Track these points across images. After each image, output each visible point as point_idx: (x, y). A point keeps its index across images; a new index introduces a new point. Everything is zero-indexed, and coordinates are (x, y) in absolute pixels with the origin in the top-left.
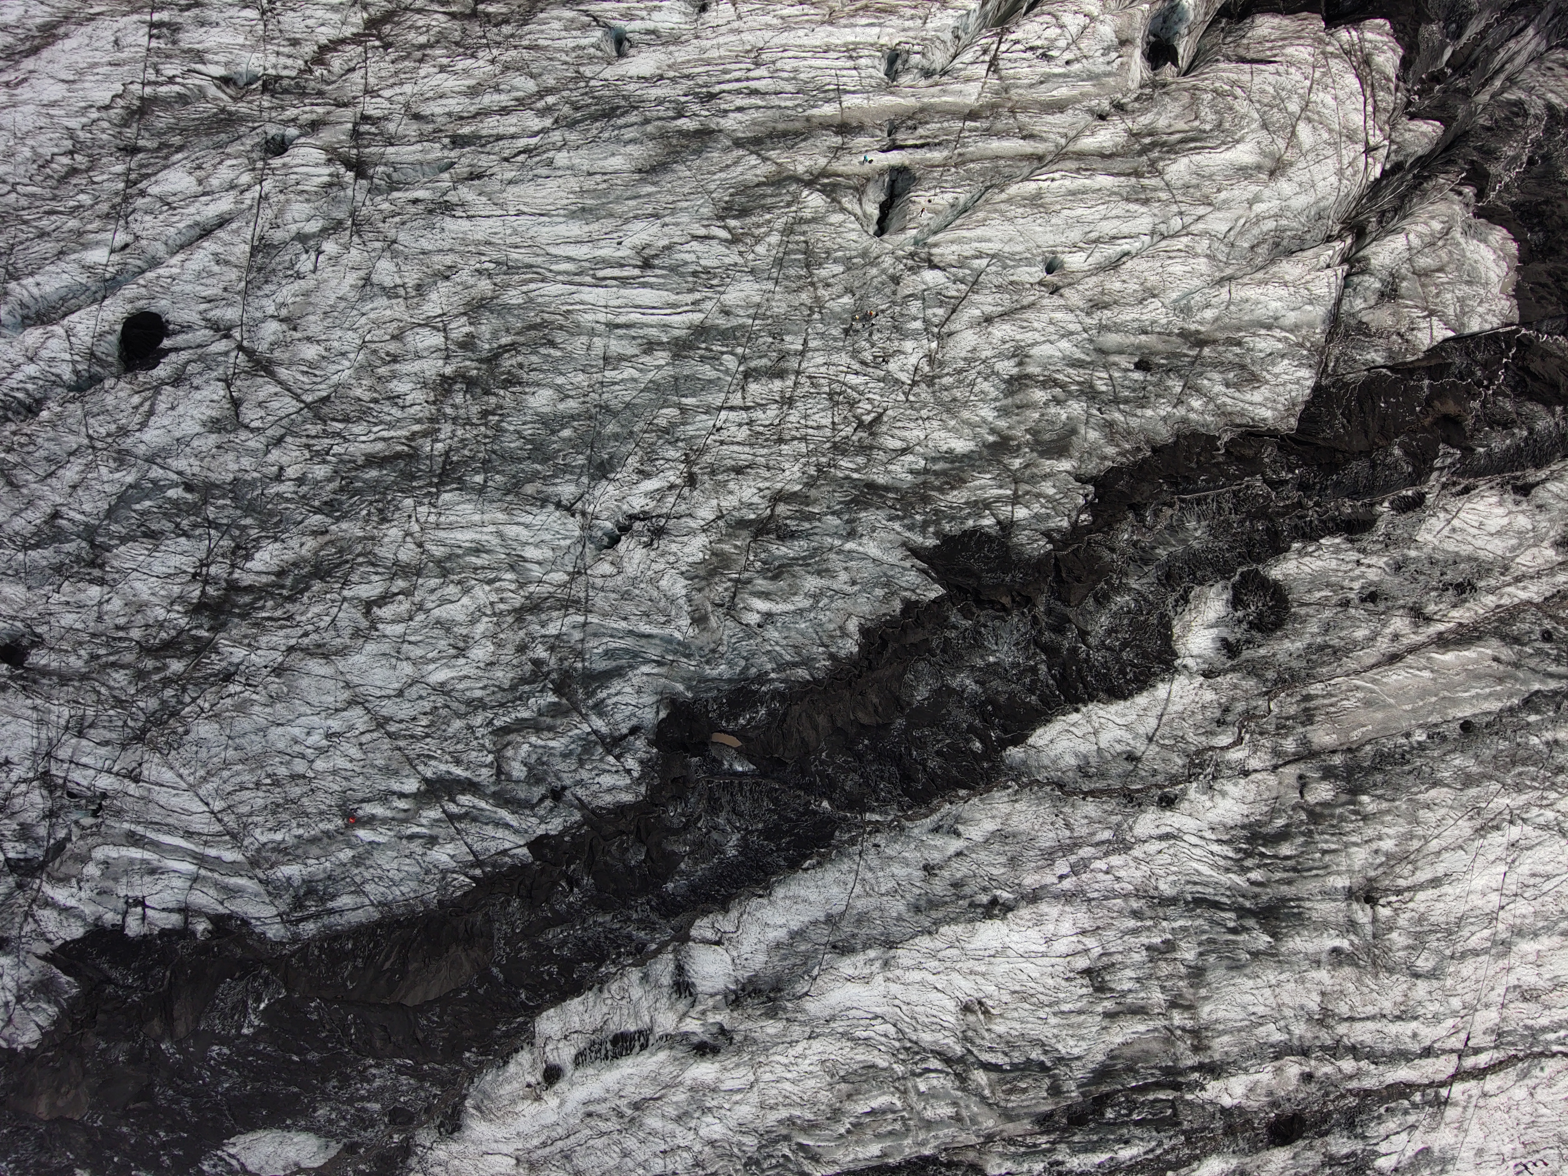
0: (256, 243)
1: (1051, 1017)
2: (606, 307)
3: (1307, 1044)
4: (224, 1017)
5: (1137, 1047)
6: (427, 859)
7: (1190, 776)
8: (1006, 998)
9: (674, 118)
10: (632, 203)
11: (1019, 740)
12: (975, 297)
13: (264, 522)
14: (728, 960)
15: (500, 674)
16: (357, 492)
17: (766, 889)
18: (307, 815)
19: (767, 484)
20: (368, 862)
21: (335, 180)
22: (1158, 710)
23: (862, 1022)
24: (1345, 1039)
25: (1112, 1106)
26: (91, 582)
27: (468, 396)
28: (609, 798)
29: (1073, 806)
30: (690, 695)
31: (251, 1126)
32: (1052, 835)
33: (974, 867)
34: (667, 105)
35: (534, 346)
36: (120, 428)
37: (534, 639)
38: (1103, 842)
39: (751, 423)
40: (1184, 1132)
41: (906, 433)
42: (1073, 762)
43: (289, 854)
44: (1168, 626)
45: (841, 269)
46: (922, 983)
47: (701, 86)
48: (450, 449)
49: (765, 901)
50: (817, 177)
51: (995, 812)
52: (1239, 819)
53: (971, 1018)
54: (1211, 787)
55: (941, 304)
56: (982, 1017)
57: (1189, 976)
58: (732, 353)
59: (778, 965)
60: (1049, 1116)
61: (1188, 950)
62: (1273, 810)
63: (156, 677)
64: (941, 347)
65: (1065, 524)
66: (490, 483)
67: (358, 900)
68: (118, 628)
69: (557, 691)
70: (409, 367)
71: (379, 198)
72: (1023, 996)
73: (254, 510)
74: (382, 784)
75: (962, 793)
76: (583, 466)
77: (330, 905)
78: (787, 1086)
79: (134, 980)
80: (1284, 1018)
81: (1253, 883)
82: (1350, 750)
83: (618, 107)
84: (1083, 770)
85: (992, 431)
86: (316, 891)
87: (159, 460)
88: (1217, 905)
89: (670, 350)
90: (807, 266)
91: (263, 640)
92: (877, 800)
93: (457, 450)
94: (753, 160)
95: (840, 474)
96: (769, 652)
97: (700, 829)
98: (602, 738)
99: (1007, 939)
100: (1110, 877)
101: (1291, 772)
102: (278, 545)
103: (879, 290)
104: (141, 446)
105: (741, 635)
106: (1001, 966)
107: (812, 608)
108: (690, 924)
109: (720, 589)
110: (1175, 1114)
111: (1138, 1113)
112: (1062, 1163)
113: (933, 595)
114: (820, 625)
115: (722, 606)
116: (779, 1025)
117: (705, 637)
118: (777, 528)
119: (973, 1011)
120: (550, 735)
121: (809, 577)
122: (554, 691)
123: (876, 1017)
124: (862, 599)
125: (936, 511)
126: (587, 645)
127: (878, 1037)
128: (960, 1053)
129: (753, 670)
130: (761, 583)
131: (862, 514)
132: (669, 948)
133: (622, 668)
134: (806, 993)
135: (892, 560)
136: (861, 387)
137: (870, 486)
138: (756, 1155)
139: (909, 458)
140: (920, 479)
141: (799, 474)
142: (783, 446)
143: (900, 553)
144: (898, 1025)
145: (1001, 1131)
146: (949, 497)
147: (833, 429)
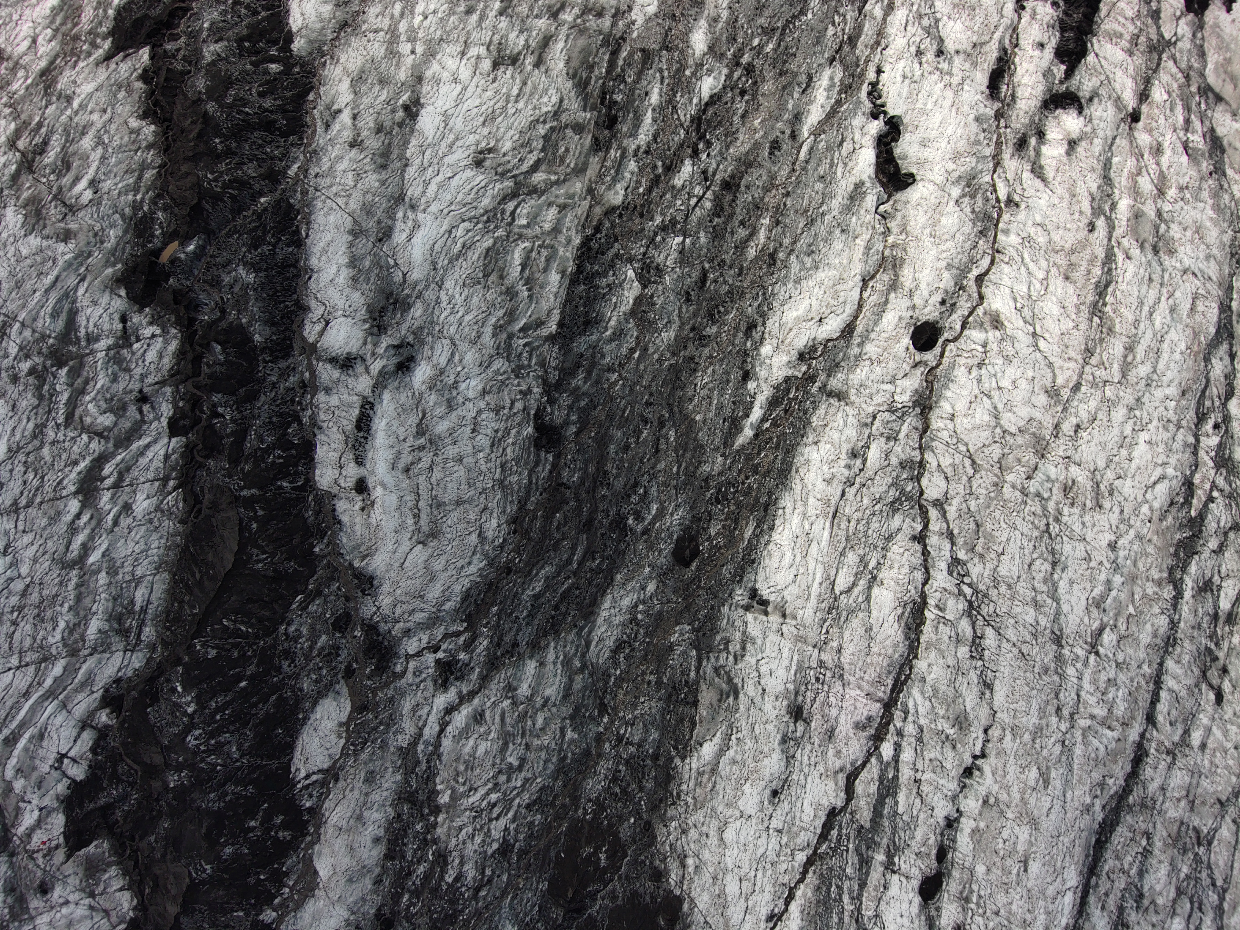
1: (517, 105)
5: (575, 55)
6: (139, 517)
8: (485, 131)
11: (289, 38)
14: (344, 319)
15: (25, 403)
17: (307, 273)
18: (57, 595)
20: (118, 564)
23: (449, 244)
25: (613, 92)
28: (167, 361)
29: (365, 22)
30: (119, 266)
31: (288, 748)
32: (377, 46)
33: (371, 111)
37: (13, 367)
38: (403, 12)
40: (661, 50)
42: (328, 7)
43: (80, 623)
46: (440, 187)
49: (315, 276)
51: (337, 79)
53: (488, 163)
56: (491, 155)
59: (370, 286)
60: (596, 139)
67: (144, 584)
69: (60, 365)
72: (490, 119)
74: (62, 527)
75: (311, 97)
77: (137, 608)
78: (468, 318)
79: (116, 789)
86: (121, 615)
92: (281, 160)
95: (22, 92)
96: (119, 193)
97: (228, 300)
98: (116, 346)
99: (439, 110)
100: (430, 17)
105: (94, 209)
106: (458, 124)
107: (105, 147)
108: (304, 339)
109: (53, 212)
110: (643, 50)
111: (630, 77)
112: (639, 147)
113: (146, 57)
114: (120, 147)
115: (66, 215)
116: (418, 304)
117: (82, 237)
118: (34, 153)
119: (484, 160)
120: (92, 383)
121: (82, 142)
122: (60, 366)
123: (450, 232)
124: (119, 109)
125: (90, 33)
126: (39, 329)
127: (467, 237)
128: (512, 184)
129: (127, 211)
130: (66, 180)
131: (59, 86)
132: (315, 362)
133: (71, 310)
134: (404, 275)
135: (104, 77)
137: (44, 72)
138: (513, 365)
139: (40, 39)
140: (59, 36)
141: (4, 121)
143: (102, 70)
144: (466, 218)
145: (590, 180)
146: (84, 21)
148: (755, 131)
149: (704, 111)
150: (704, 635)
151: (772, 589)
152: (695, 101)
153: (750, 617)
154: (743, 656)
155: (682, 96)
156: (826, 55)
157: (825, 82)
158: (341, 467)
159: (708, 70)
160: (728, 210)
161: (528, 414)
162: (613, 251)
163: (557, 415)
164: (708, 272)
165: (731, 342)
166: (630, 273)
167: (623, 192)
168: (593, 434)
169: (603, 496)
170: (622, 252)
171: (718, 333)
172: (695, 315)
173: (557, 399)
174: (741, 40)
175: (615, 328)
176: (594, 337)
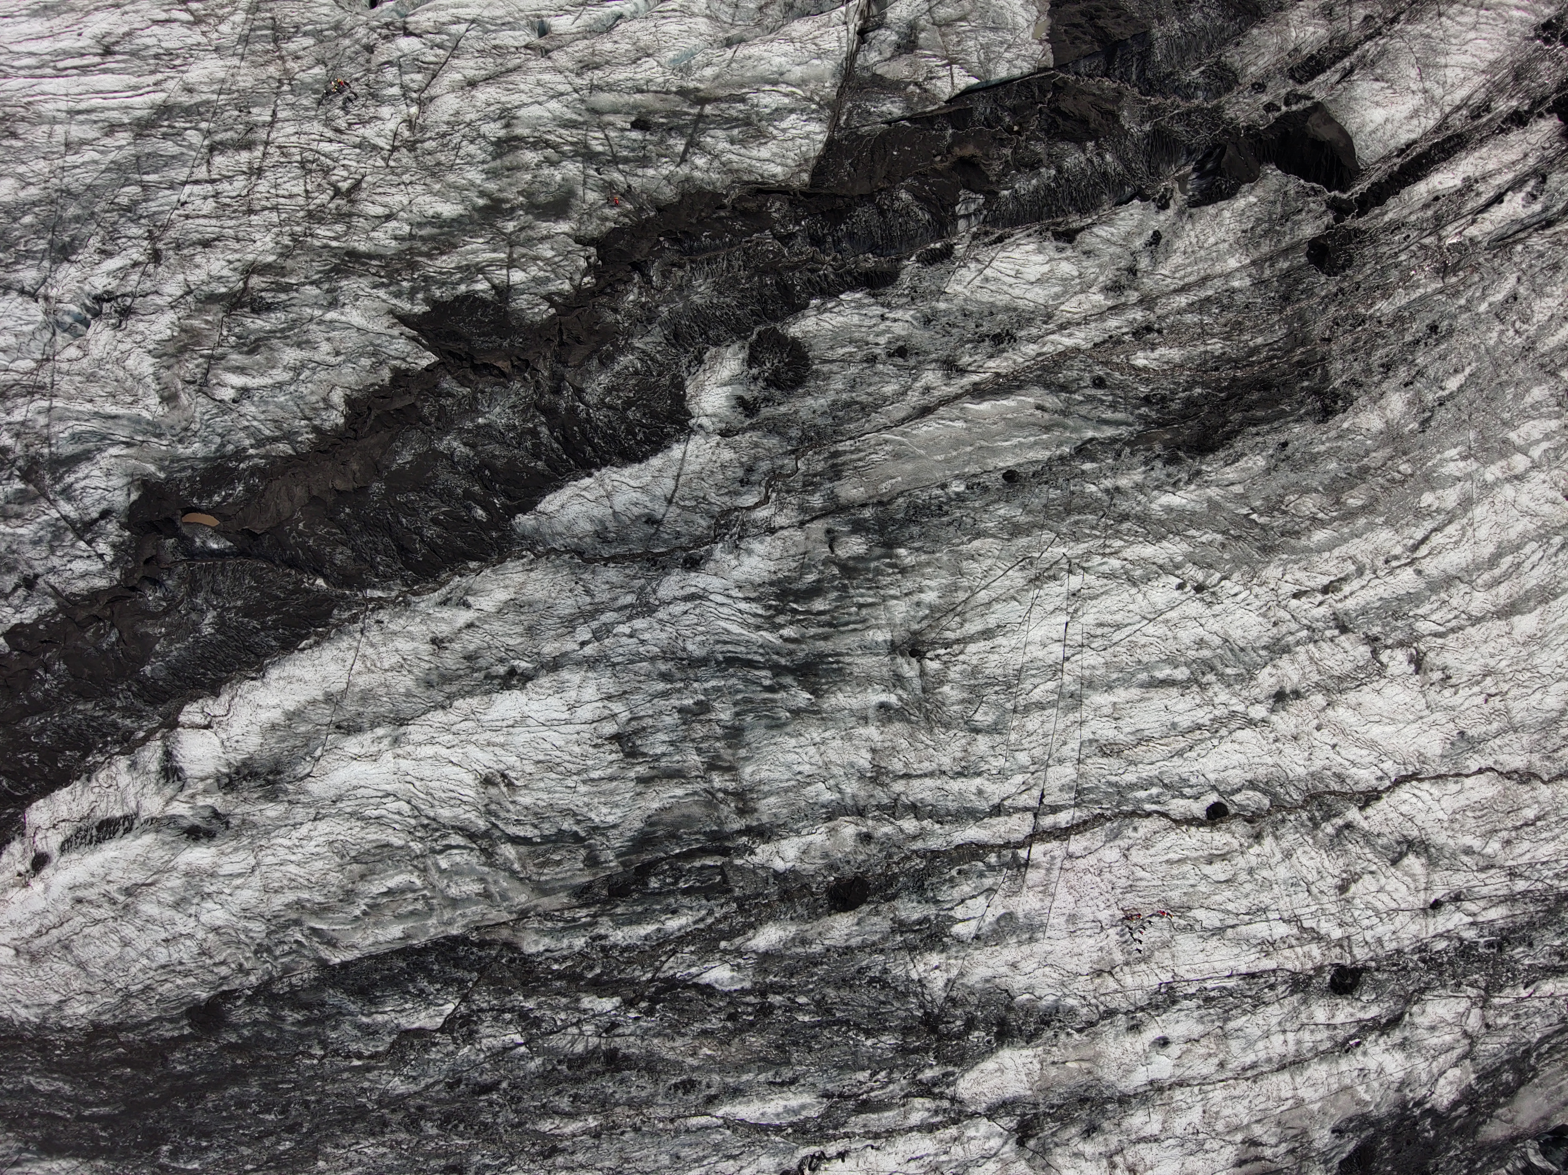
1: (580, 785)
2: (66, 95)
3: (861, 803)
5: (677, 812)
7: (715, 537)
8: (530, 768)
11: (528, 506)
12: (455, 62)
14: (219, 743)
17: (258, 671)
19: (237, 256)
22: (674, 471)
23: (372, 801)
24: (903, 797)
25: (656, 874)
28: (82, 584)
29: (593, 572)
30: (162, 475)
32: (570, 602)
33: (488, 639)
38: (626, 607)
39: (216, 195)
40: (735, 899)
41: (388, 199)
42: (588, 526)
44: (679, 385)
45: (311, 42)
46: (435, 757)
49: (258, 683)
51: (507, 582)
52: (766, 577)
53: (493, 791)
54: (737, 547)
55: (419, 70)
56: (505, 789)
57: (725, 736)
58: (196, 128)
59: (277, 747)
60: (587, 888)
61: (723, 709)
62: (802, 566)
64: (422, 111)
65: (567, 286)
69: (25, 477)
72: (548, 765)
75: (473, 565)
76: (45, 250)
78: (292, 868)
80: (833, 776)
81: (787, 640)
82: (880, 503)
84: (601, 536)
85: (482, 194)
88: (749, 664)
89: (131, 130)
90: (275, 41)
92: (377, 576)
95: (317, 243)
96: (246, 427)
97: (180, 612)
98: (71, 523)
99: (526, 709)
100: (634, 640)
101: (818, 527)
103: (352, 60)
105: (215, 411)
106: (521, 736)
107: (293, 381)
108: (179, 710)
109: (191, 366)
110: (725, 880)
111: (686, 881)
112: (605, 937)
113: (425, 363)
114: (301, 398)
115: (194, 382)
117: (176, 415)
118: (253, 300)
119: (495, 784)
120: (19, 522)
121: (288, 350)
122: (21, 478)
123: (386, 795)
124: (347, 369)
125: (426, 279)
126: (52, 430)
127: (390, 815)
128: (484, 828)
129: (230, 447)
130: (236, 358)
131: (344, 283)
132: (158, 735)
133: (89, 451)
134: (308, 775)
135: (378, 328)
136: (336, 155)
137: (353, 255)
138: (266, 942)
139: (393, 224)
140: (406, 245)
141: (271, 245)
142: (253, 217)
143: (386, 321)
144: (414, 802)
145: (536, 906)
146: (438, 263)
147: (307, 198)
148: (694, 1054)
149: (686, 986)
152: (694, 970)
155: (692, 952)
156: (829, 1086)
157: (794, 1101)
158: (54, 826)
159: (738, 965)
160: (582, 1073)
161: (221, 985)
162: (466, 975)
163: (239, 1014)
164: (498, 1090)
165: (428, 1156)
166: (449, 1008)
167: (541, 948)
168: (239, 1062)
169: (176, 1107)
170: (470, 984)
171: (431, 1138)
172: (438, 1102)
173: (257, 1005)
174: (794, 981)
175: (376, 1024)
176: (352, 1007)
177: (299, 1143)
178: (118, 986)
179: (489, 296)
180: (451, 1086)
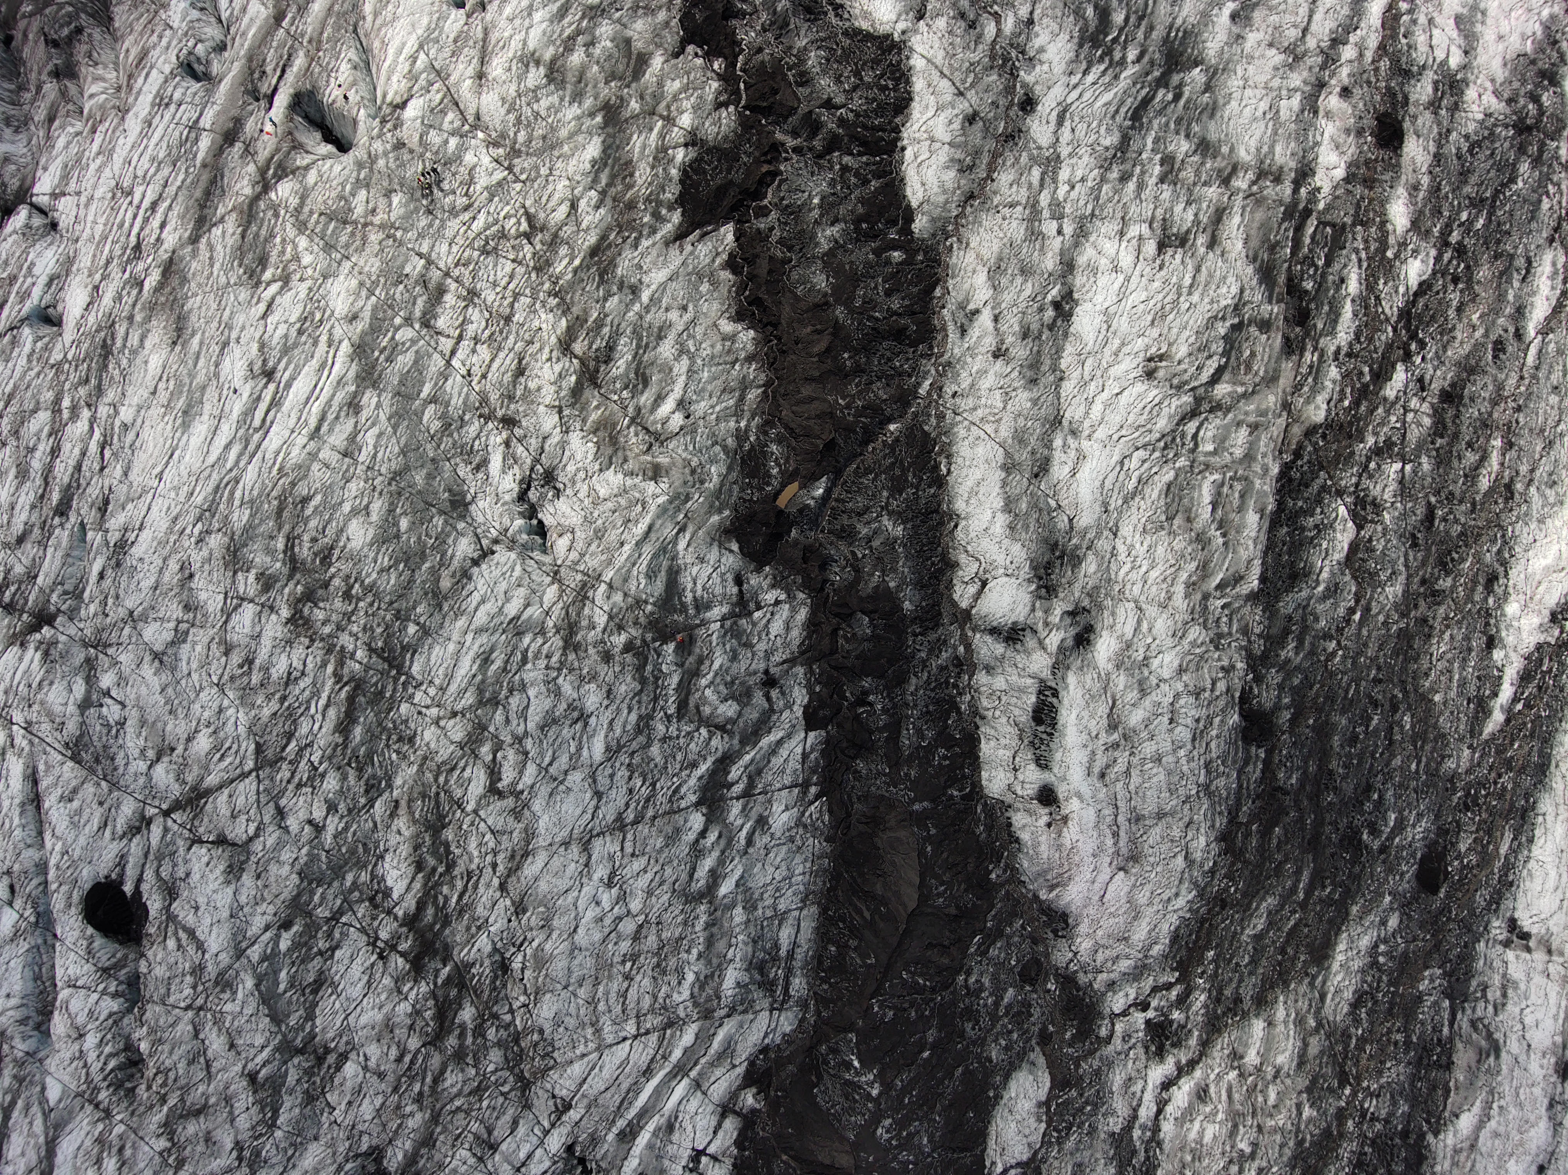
0: (69, 753)
1: (1190, 298)
2: (293, 432)
3: (1313, 79)
4: (851, 1111)
5: (1253, 232)
6: (778, 834)
7: (1012, 74)
8: (1155, 333)
9: (141, 291)
10: (201, 363)
11: (909, 215)
12: (453, 79)
13: (358, 862)
14: (1005, 579)
15: (624, 688)
16: (370, 756)
17: (951, 519)
18: (681, 938)
19: (547, 350)
20: (756, 895)
21: (43, 646)
22: (936, 74)
23: (1121, 479)
24: (1322, 44)
25: (1302, 280)
26: (338, 1068)
27: (321, 605)
28: (796, 634)
29: (995, 193)
30: (727, 513)
31: (981, 1135)
32: (1015, 224)
33: (1015, 310)
34: (124, 293)
35: (300, 519)
36: (193, 973)
37: (602, 641)
38: (1042, 179)
39: (476, 340)
40: (1354, 225)
41: (556, 196)
42: (952, 174)
43: (713, 974)
44: (858, 32)
45: (364, 192)
46: (1107, 406)
47: (123, 254)
48: (368, 645)
49: (963, 523)
50: (264, 179)
51: (970, 269)
52: (1072, 46)
53: (1161, 374)
54: (1031, 59)
55: (444, 112)
56: (1164, 364)
57: (1204, 156)
58: (397, 329)
59: (1032, 535)
60: (1288, 341)
61: (1178, 145)
62: (1076, 13)
63: (469, 1040)
64: (486, 129)
65: (715, 85)
66: (422, 620)
67: (791, 921)
68: (399, 1060)
69: (666, 639)
70: (264, 651)
71: (83, 612)
72: (1160, 316)
73: (341, 867)
74: (683, 849)
75: (938, 292)
76: (446, 521)
77: (783, 952)
78: (1154, 574)
80: (1280, 89)
81: (1138, 60)
83: (104, 341)
84: (965, 169)
85: (592, 115)
86: (763, 962)
87: (244, 945)
88: (1146, 102)
89: (366, 388)
90: (345, 222)
91: (480, 911)
92: (910, 376)
93: (372, 638)
94: (217, 232)
95: (569, 277)
96: (718, 419)
97: (864, 556)
98: (732, 615)
99: (1099, 308)
100: (1078, 186)
102: (388, 858)
103: (403, 165)
104: (220, 958)
105: (689, 438)
106: (1122, 324)
107: (692, 357)
108: (954, 604)
109: (634, 441)
110: (1333, 225)
111: (1319, 258)
112: (1339, 348)
113: (730, 237)
114: (712, 358)
115: (651, 445)
116: (1091, 559)
117: (675, 475)
118: (597, 360)
119: (1155, 370)
120: (707, 663)
121: (660, 349)
122: (665, 642)
123: (1122, 463)
124: (704, 306)
125: (648, 200)
126: (632, 592)
127: (1143, 470)
128: (1191, 399)
129: (730, 441)
130: (646, 398)
131: (619, 271)
132: (970, 634)
133: (670, 568)
134: (1071, 520)
135: (678, 262)
136: (491, 219)
137: (594, 251)
138: (1211, 634)
139: (583, 204)
140: (609, 201)
141: (551, 315)
142: (515, 319)
143: (674, 251)
144: (1139, 444)
145: (1284, 392)
146: (640, 182)
147: (520, 263)
148: (1475, 328)
149: (1414, 303)
150: (1458, 980)
151: (1535, 919)
152: (1402, 290)
153: (1510, 955)
154: (1504, 1005)
155: (1385, 283)
156: (1544, 235)
157: (1546, 268)
158: (1015, 770)
159: (1414, 251)
160: (1451, 429)
161: (1233, 696)
162: (1319, 482)
163: (1266, 697)
164: (1435, 507)
165: (1469, 599)
166: (1342, 510)
167: (1325, 406)
168: (1311, 721)
169: (1330, 803)
170: (1329, 483)
171: (1454, 587)
172: (1424, 563)
173: (1264, 677)
174: (1446, 214)
175: (1329, 581)
176: (1304, 594)
177: (1409, 708)
178: (1193, 792)
179: (692, 153)
180: (1415, 545)
